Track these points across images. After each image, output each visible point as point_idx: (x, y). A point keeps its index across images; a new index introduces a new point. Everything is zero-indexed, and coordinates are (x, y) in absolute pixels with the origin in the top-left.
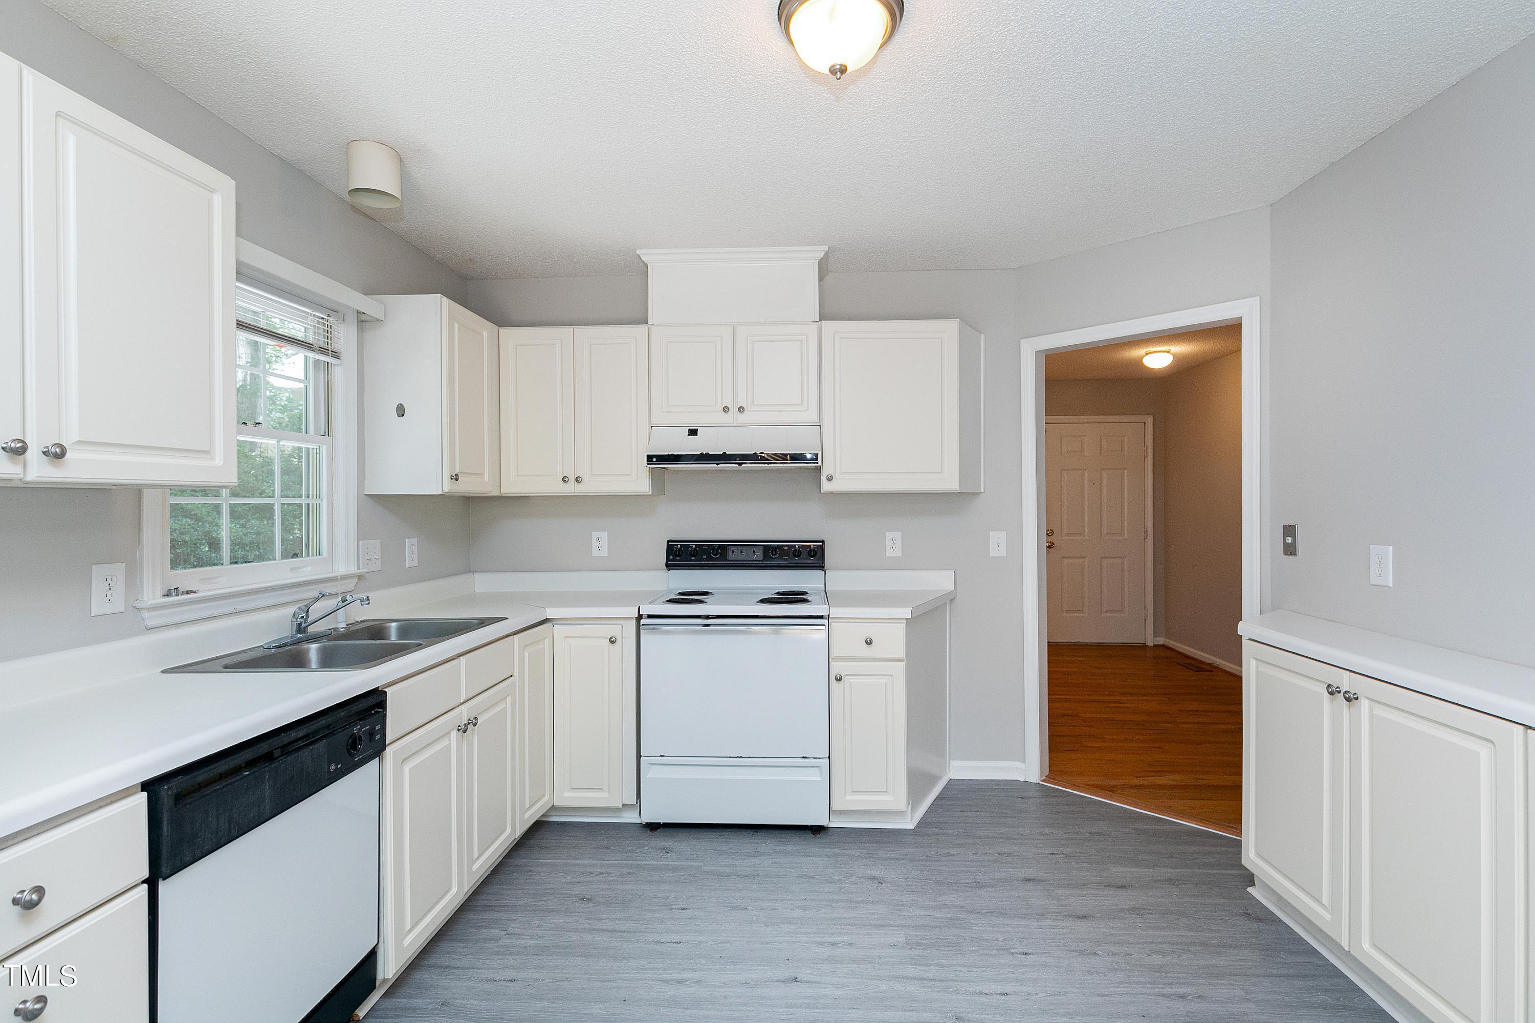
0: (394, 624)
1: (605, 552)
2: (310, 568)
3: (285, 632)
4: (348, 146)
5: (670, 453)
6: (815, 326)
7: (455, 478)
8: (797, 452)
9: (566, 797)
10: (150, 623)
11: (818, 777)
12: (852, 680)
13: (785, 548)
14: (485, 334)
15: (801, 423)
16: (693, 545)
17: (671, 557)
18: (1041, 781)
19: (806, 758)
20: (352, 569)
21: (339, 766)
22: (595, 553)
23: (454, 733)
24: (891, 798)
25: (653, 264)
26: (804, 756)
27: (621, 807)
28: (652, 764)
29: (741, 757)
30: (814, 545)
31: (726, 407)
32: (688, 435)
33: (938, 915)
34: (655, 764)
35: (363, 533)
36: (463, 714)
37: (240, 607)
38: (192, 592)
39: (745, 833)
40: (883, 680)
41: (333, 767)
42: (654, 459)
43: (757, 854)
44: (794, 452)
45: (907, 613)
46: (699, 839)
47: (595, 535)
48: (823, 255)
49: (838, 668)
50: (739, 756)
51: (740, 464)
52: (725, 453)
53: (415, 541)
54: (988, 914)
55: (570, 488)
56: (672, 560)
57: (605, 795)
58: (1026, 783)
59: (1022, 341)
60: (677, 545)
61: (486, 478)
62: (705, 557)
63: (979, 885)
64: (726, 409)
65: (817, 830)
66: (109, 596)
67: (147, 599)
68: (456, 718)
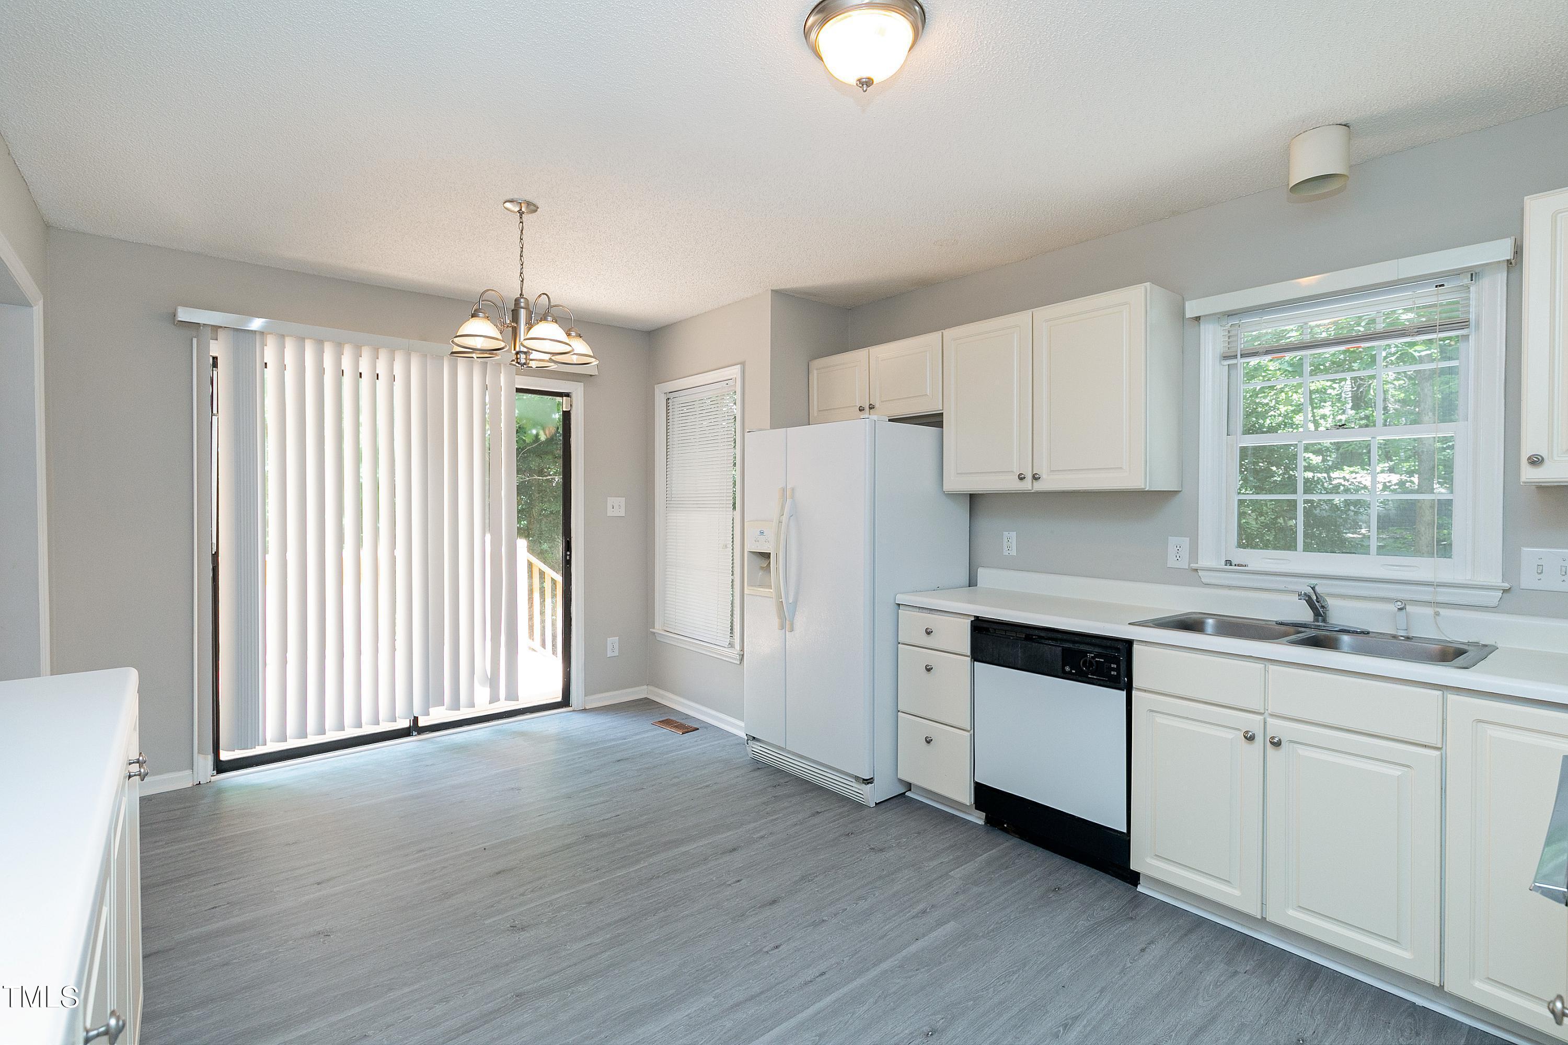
10: (1204, 580)
38: (1242, 566)
41: (1067, 668)
66: (1178, 557)
67: (1203, 562)
68: (1253, 723)
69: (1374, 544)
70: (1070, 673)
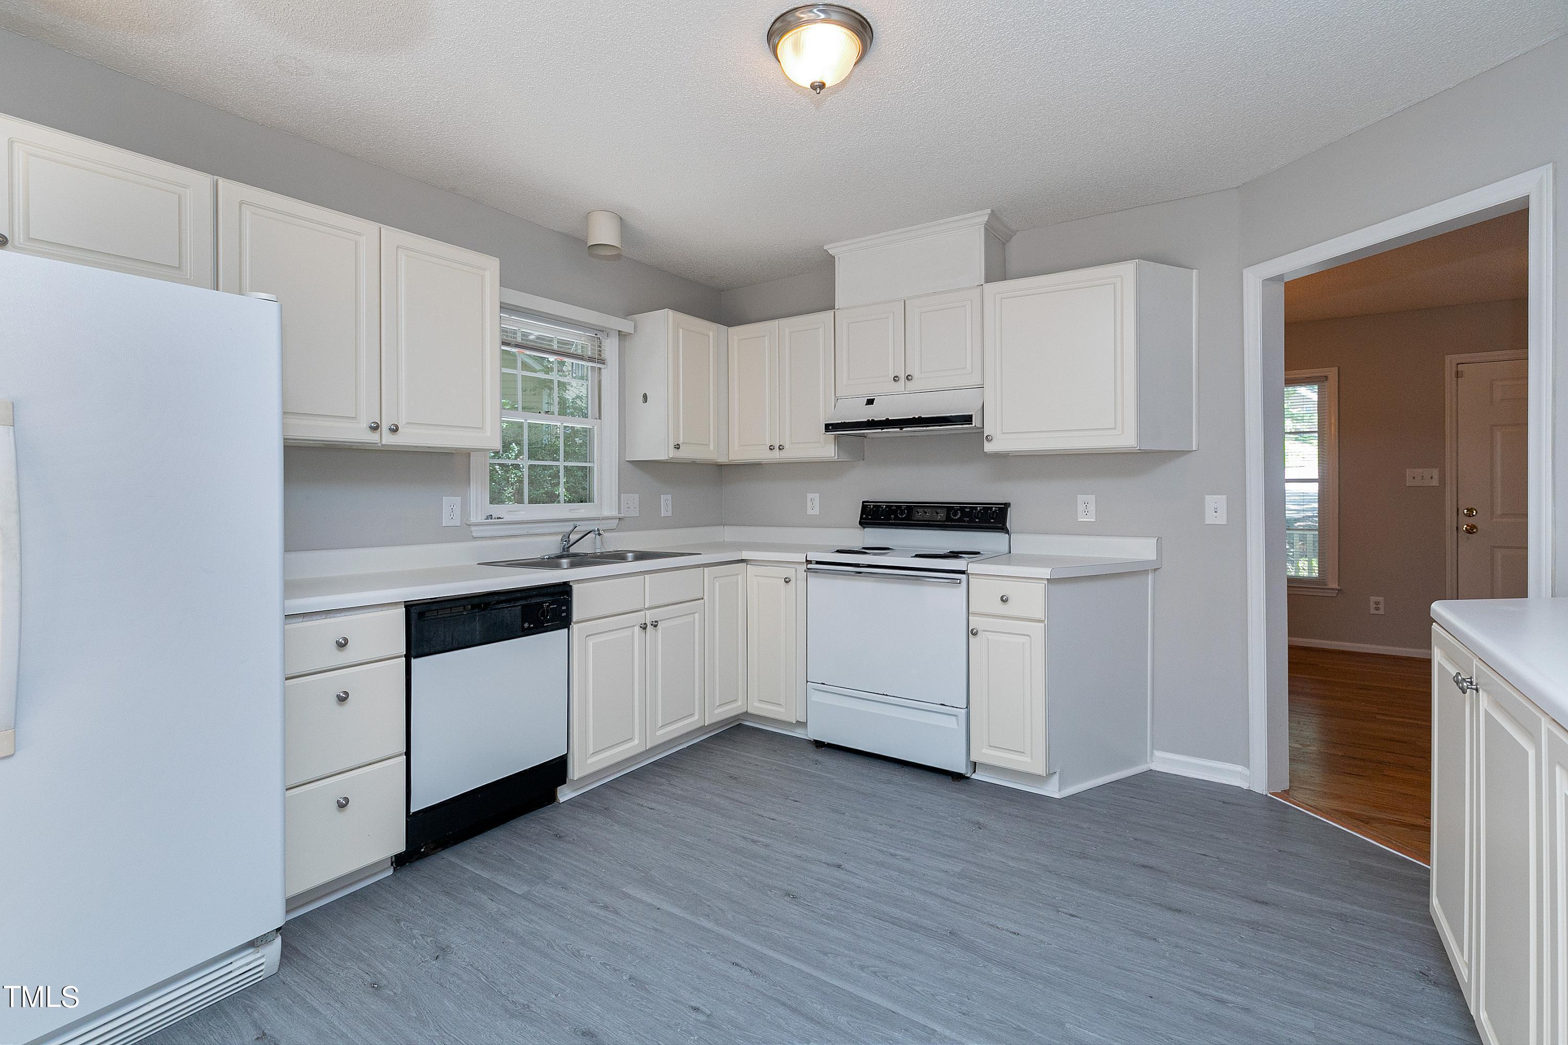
0: (630, 554)
1: (816, 511)
2: (584, 510)
3: (555, 550)
4: (587, 216)
5: (843, 421)
6: (979, 290)
7: (677, 447)
8: (952, 415)
9: (757, 707)
10: (475, 534)
11: (955, 725)
12: (991, 636)
13: (967, 510)
14: (711, 334)
15: (964, 386)
16: (884, 505)
17: (864, 516)
18: (1270, 793)
19: (944, 705)
20: (615, 513)
21: (532, 626)
22: (810, 512)
23: (637, 629)
24: (1028, 760)
25: (839, 256)
26: (943, 703)
27: (795, 722)
28: (816, 690)
29: (886, 695)
30: (995, 507)
31: (896, 377)
32: (866, 405)
33: (1011, 863)
34: (819, 690)
35: (623, 488)
36: (649, 616)
37: (531, 532)
38: (500, 518)
39: (891, 766)
40: (1023, 639)
41: (526, 625)
42: (830, 427)
43: (889, 782)
44: (949, 415)
45: (1046, 574)
46: (849, 761)
47: (810, 496)
48: (987, 218)
49: (975, 622)
50: (885, 694)
51: (901, 429)
52: (887, 419)
53: (669, 497)
54: (1067, 878)
55: (776, 455)
56: (864, 519)
57: (782, 710)
58: (1249, 791)
59: (1245, 272)
60: (870, 505)
61: (712, 448)
62: (893, 516)
63: (1083, 856)
64: (896, 379)
65: (957, 777)
66: (452, 515)
67: (473, 519)
68: (639, 618)
69: (562, 498)
70: (529, 628)
